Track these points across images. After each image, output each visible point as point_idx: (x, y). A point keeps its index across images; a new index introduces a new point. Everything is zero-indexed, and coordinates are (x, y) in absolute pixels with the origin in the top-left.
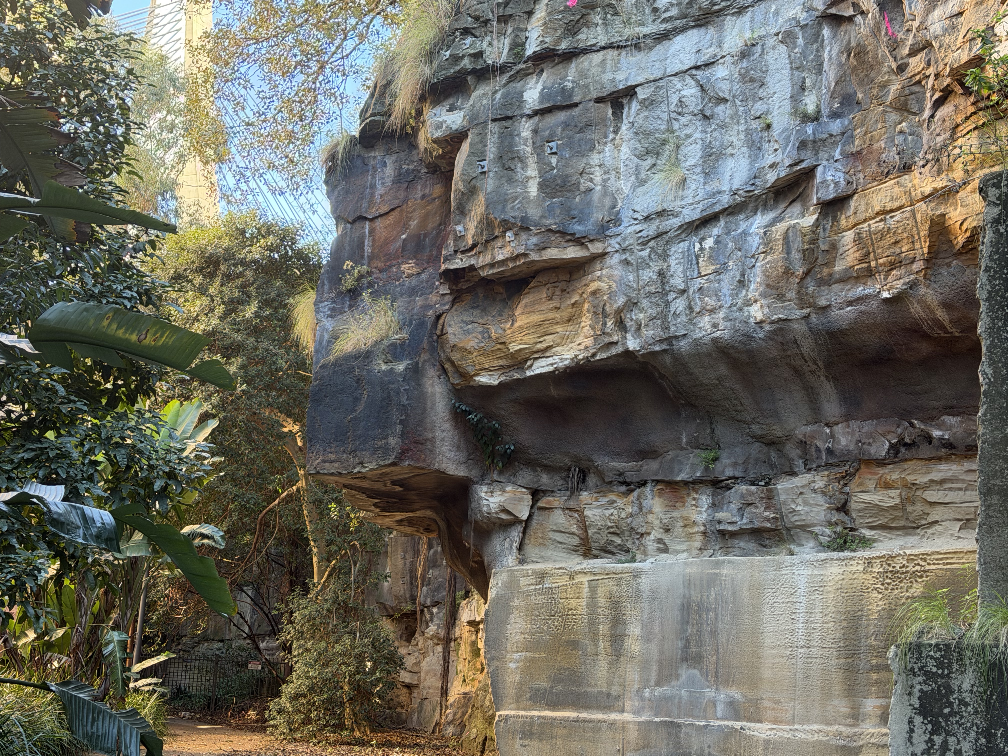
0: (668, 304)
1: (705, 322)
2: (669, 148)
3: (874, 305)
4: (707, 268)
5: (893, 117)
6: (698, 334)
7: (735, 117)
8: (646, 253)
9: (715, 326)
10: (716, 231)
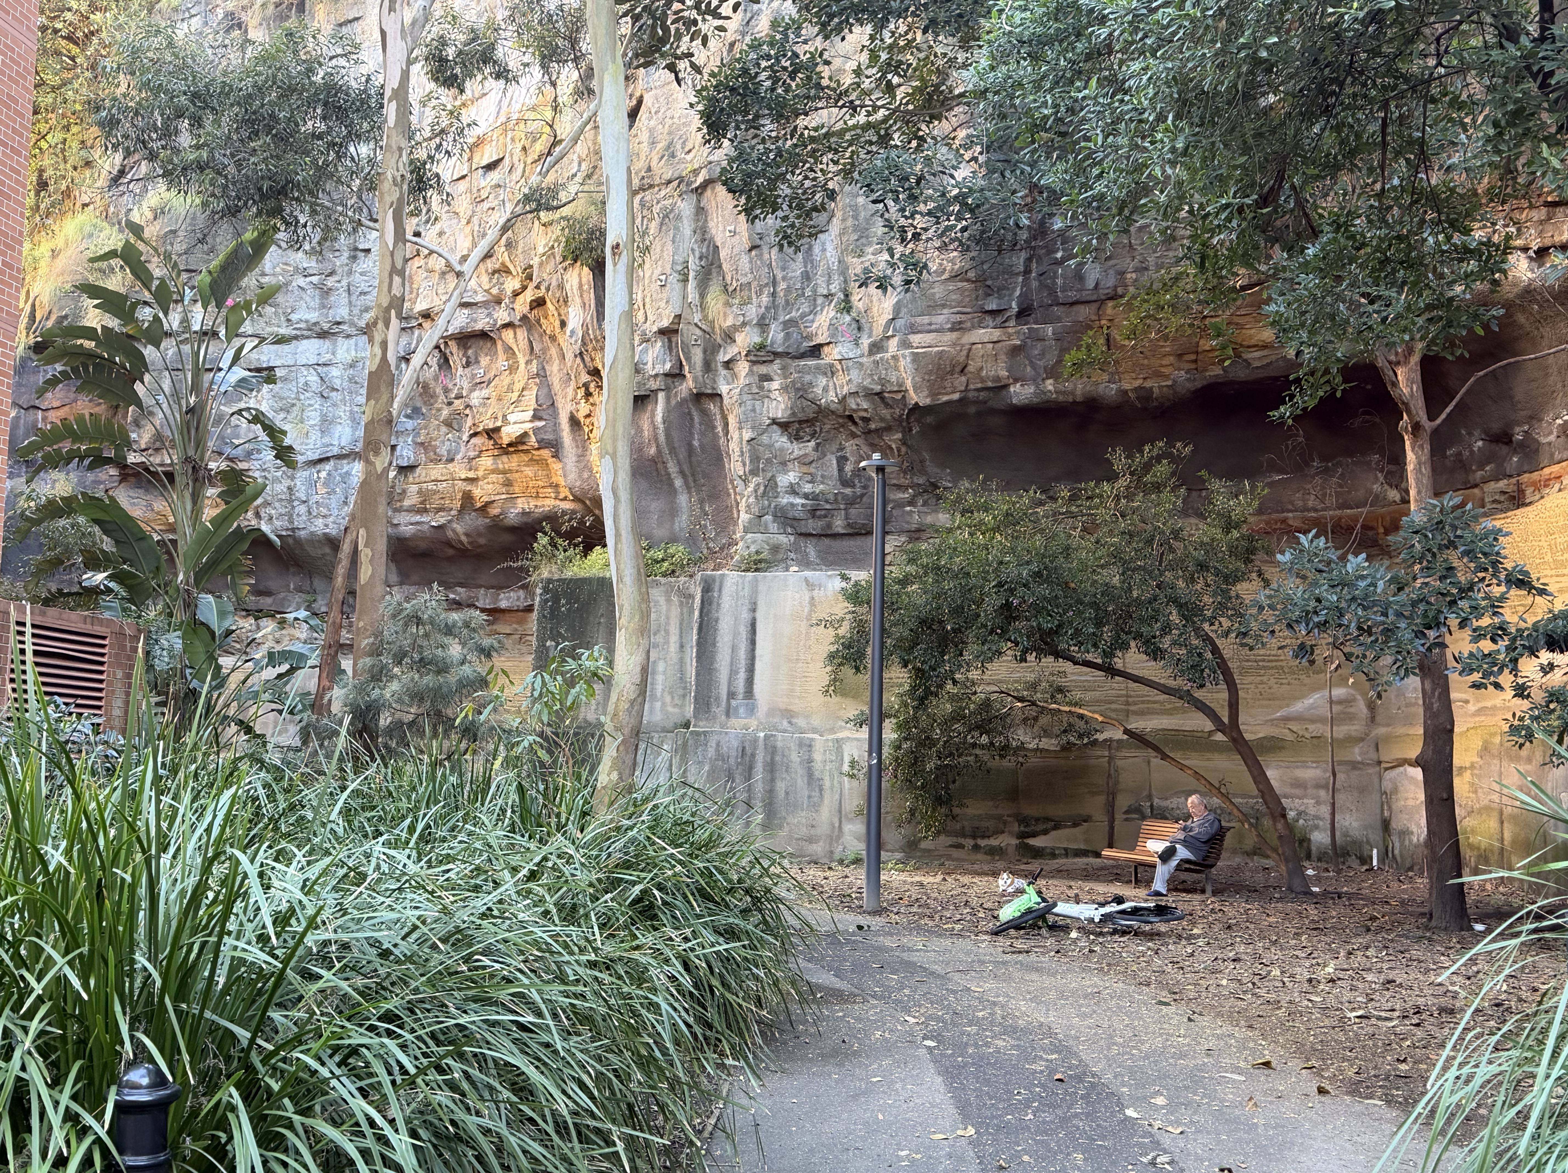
0: (293, 507)
1: (320, 522)
2: (295, 410)
3: (426, 527)
4: (322, 490)
5: (444, 429)
6: (313, 529)
7: (343, 401)
8: (279, 474)
9: (326, 525)
10: (327, 467)
